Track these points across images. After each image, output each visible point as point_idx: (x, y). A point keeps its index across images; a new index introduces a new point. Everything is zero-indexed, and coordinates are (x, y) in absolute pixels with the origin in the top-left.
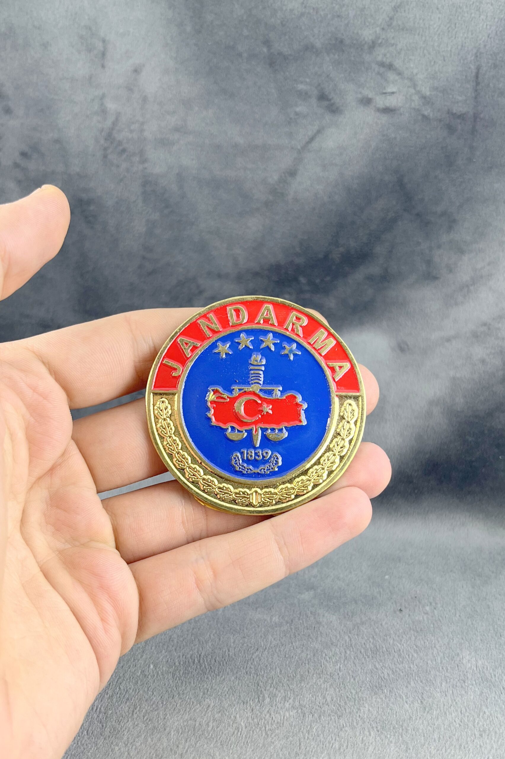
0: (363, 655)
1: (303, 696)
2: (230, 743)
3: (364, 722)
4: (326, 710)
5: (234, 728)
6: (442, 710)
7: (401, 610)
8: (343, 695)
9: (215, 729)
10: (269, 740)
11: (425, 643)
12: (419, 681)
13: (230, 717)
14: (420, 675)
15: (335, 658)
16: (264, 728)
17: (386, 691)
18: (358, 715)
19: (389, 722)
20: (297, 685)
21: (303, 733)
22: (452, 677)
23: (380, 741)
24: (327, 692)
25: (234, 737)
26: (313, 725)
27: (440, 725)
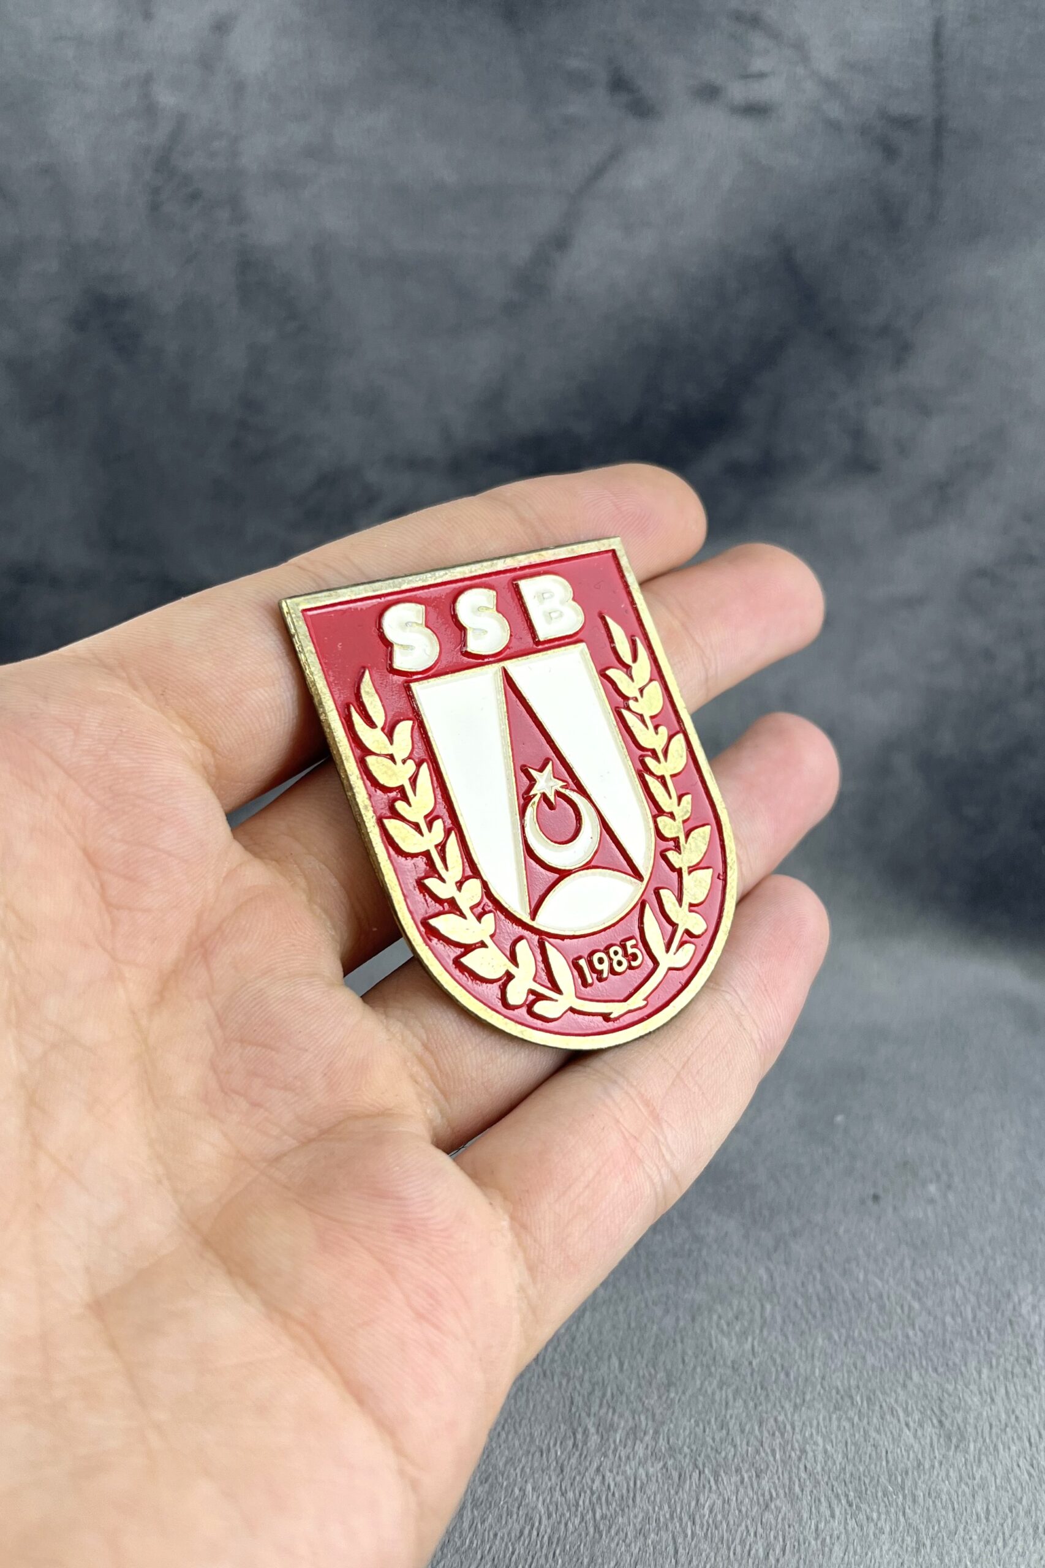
0: (802, 1314)
1: (676, 1426)
3: (816, 1483)
4: (730, 1457)
5: (522, 1522)
7: (876, 1198)
8: (764, 1415)
11: (933, 1273)
12: (930, 1369)
13: (512, 1491)
14: (931, 1353)
15: (739, 1324)
17: (858, 1398)
18: (802, 1467)
19: (871, 1479)
20: (660, 1397)
21: (681, 1519)
22: (1000, 1352)
23: (857, 1529)
24: (730, 1412)
25: (523, 1544)
26: (702, 1500)
27: (986, 1478)
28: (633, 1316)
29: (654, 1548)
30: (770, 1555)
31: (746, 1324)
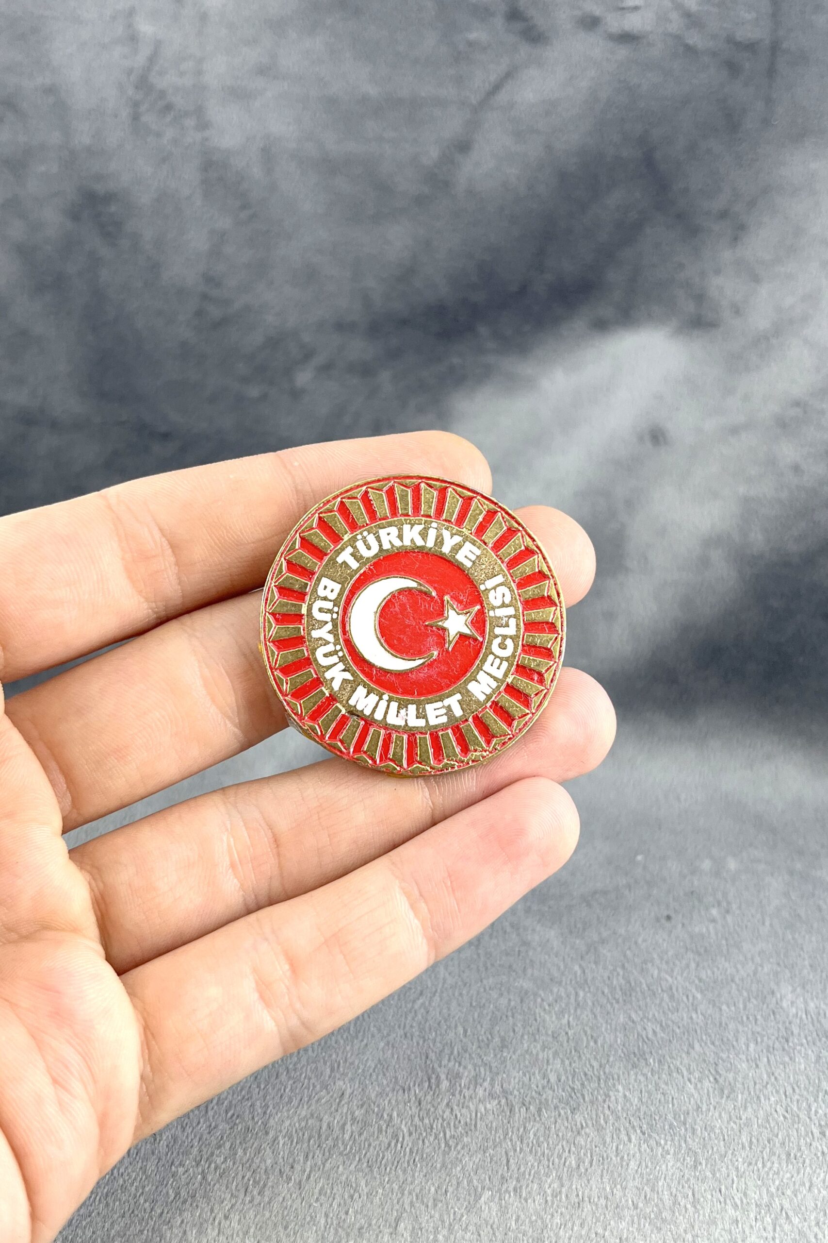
0: (608, 999)
1: (508, 1075)
2: (383, 1162)
3: (618, 1118)
4: (550, 1098)
5: (389, 1137)
6: (752, 1093)
7: (669, 918)
8: (577, 1070)
9: (357, 1137)
10: (453, 1154)
11: (713, 973)
12: (709, 1042)
13: (382, 1115)
14: (710, 1031)
15: (558, 1005)
16: (442, 1135)
17: (651, 1061)
18: (606, 1106)
19: (661, 1117)
20: (495, 1055)
21: (511, 1140)
22: (765, 1033)
23: (648, 1150)
24: (550, 1067)
25: (391, 1153)
26: (529, 1126)
27: (750, 1119)
28: (474, 998)
29: (491, 1159)
30: (581, 1167)
31: (563, 1005)
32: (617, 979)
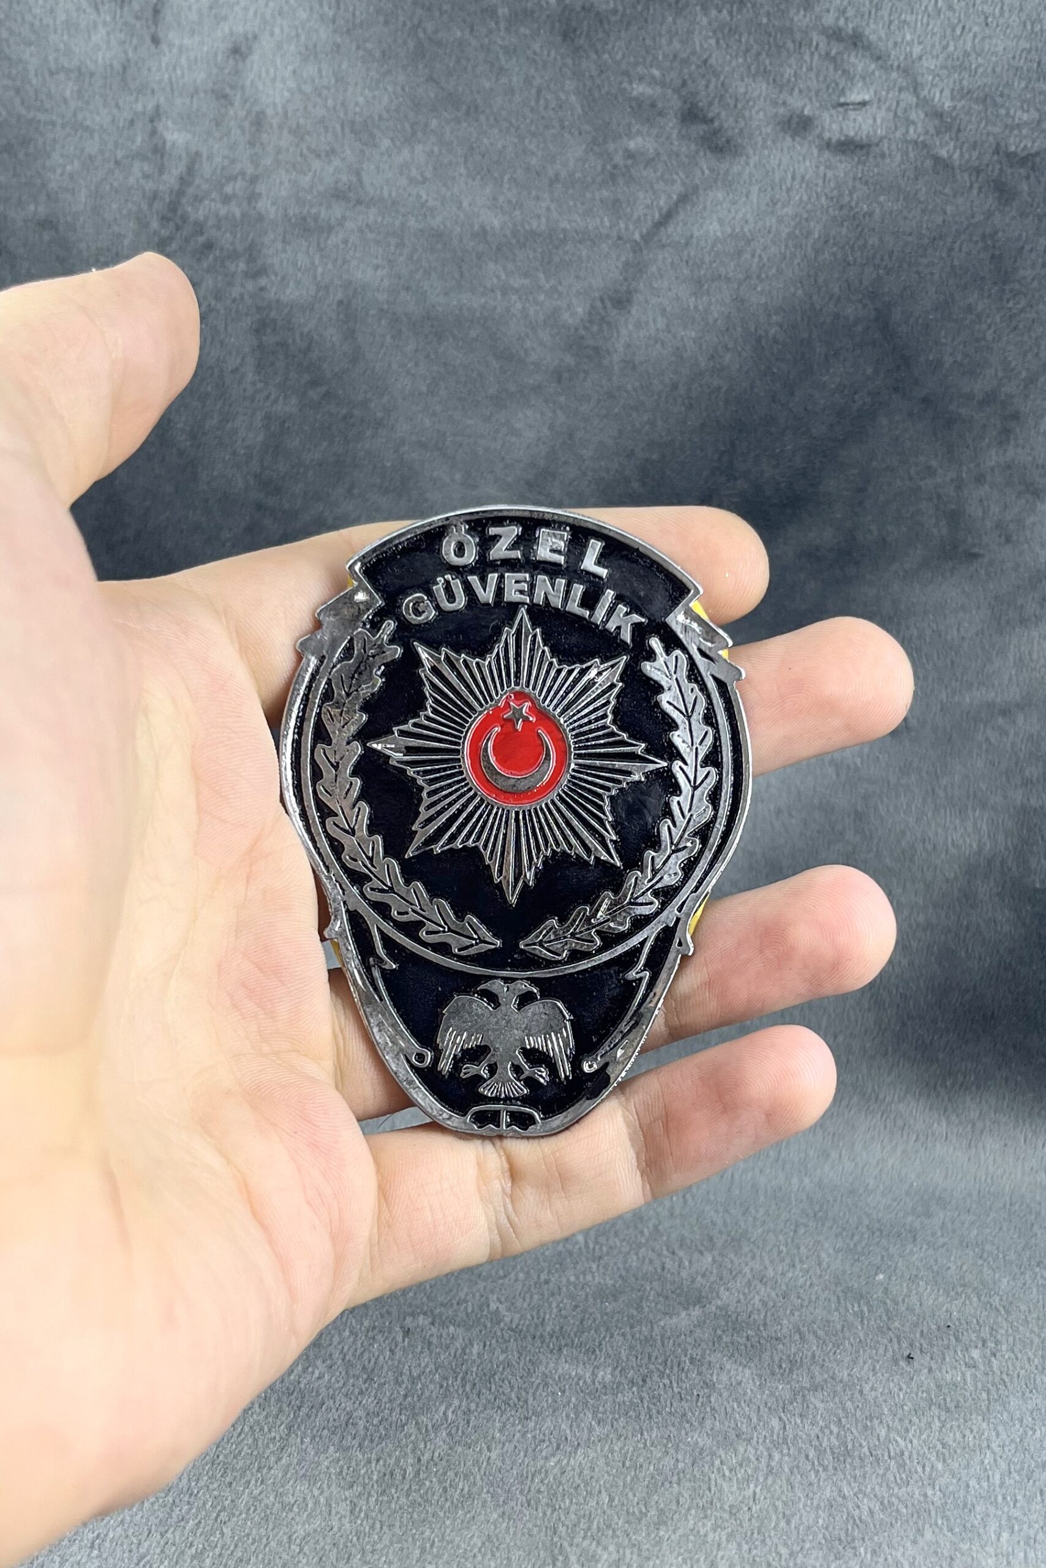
28: (628, 1456)
31: (750, 1471)
32: (829, 1440)
